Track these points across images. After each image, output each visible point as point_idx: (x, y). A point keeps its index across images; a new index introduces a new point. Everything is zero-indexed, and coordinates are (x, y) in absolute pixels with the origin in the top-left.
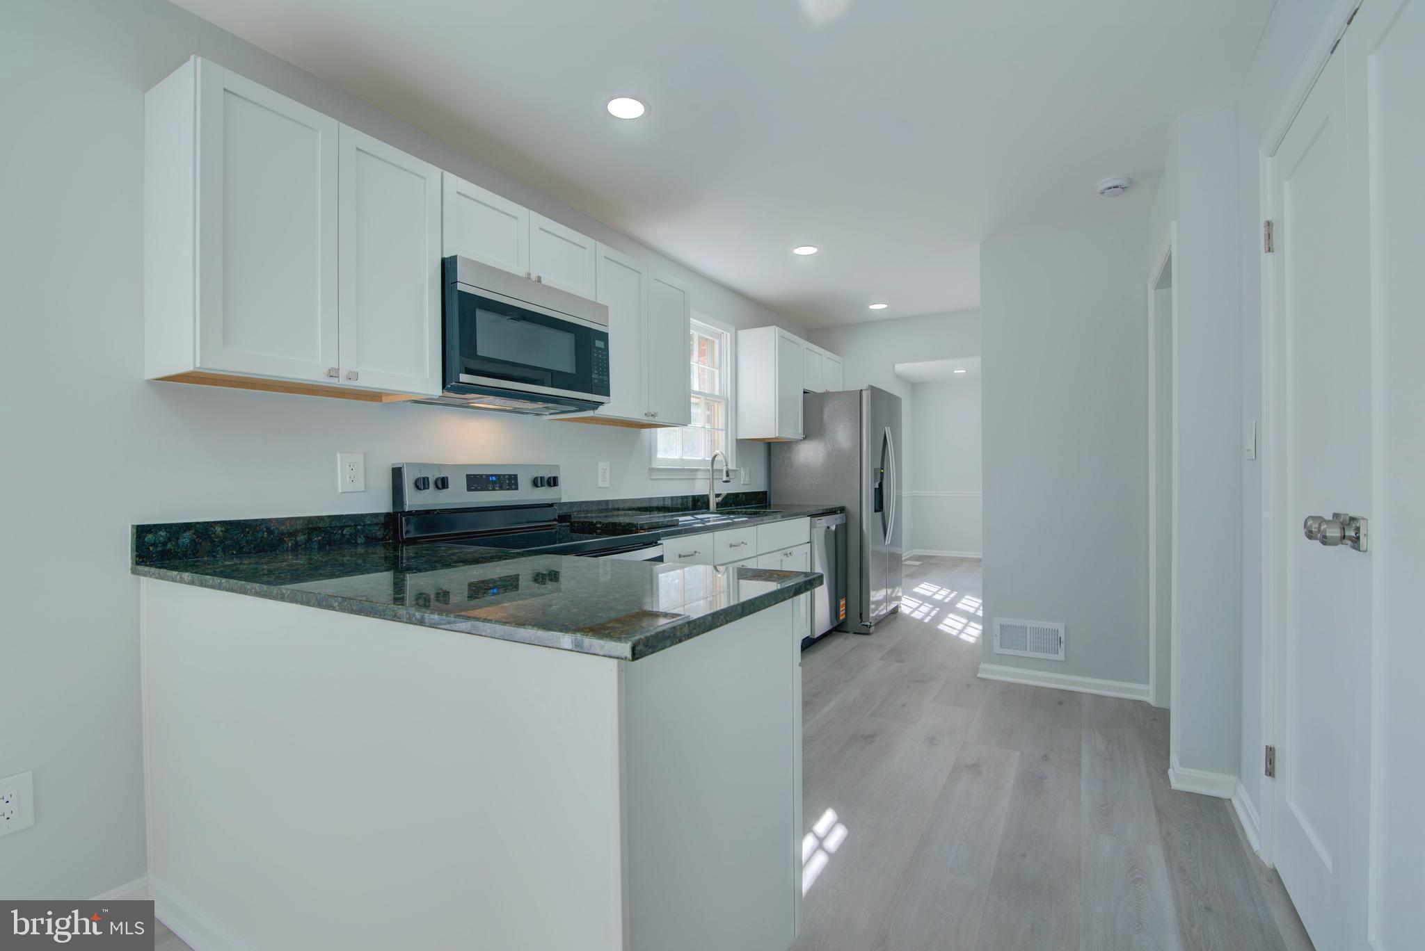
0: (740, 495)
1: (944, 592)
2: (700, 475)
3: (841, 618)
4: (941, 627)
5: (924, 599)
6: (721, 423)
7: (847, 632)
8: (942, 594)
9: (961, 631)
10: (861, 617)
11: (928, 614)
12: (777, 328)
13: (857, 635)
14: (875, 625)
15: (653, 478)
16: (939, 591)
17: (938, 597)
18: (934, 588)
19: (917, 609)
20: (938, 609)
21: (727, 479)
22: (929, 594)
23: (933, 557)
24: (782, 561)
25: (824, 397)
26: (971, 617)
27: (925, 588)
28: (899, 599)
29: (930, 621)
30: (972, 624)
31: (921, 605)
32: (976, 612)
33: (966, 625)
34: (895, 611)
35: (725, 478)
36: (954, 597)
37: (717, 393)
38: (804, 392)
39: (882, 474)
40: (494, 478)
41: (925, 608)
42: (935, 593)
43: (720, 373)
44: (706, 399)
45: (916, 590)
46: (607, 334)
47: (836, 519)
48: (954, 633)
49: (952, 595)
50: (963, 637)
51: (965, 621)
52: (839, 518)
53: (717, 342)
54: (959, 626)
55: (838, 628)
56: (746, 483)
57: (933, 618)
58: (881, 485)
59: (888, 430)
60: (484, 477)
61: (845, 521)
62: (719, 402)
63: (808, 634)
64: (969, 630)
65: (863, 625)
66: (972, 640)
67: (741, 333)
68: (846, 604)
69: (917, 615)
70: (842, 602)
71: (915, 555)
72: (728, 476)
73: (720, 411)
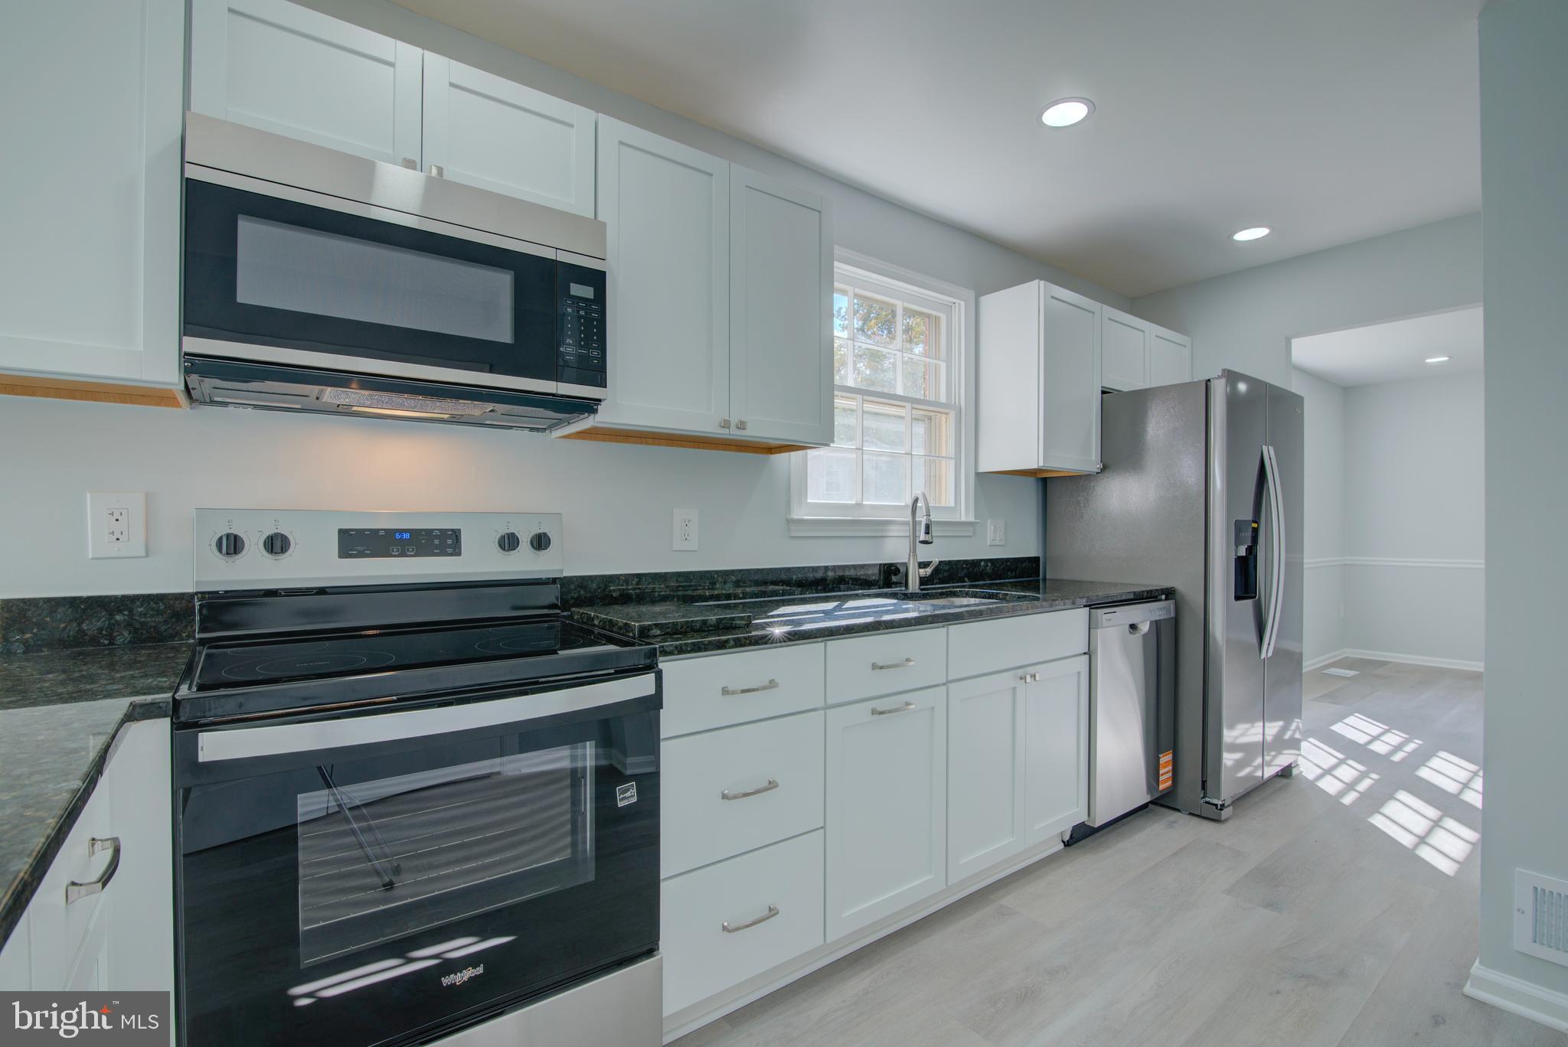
0: (982, 563)
1: (1394, 738)
2: (894, 531)
3: (1161, 787)
4: (1377, 821)
5: (1352, 750)
6: (948, 447)
7: (1179, 810)
8: (1388, 742)
9: (1422, 840)
10: (1204, 787)
11: (1350, 787)
12: (1042, 283)
13: (1195, 820)
14: (1233, 803)
15: (794, 534)
16: (1382, 734)
17: (1379, 747)
18: (1374, 729)
19: (1328, 772)
20: (1375, 776)
21: (928, 538)
22: (1362, 739)
23: (1384, 663)
24: (1014, 688)
25: (1139, 400)
26: (1447, 804)
27: (1357, 728)
28: (1294, 744)
29: (1355, 803)
30: (1450, 823)
31: (1341, 762)
32: (1461, 792)
33: (1436, 824)
34: (1286, 773)
35: (923, 537)
36: (1414, 751)
37: (943, 399)
38: (1103, 392)
39: (1255, 531)
40: (406, 536)
41: (1347, 772)
42: (1375, 738)
43: (947, 366)
44: (913, 408)
45: (1338, 728)
46: (605, 272)
47: (1150, 611)
48: (1407, 840)
49: (1410, 747)
50: (1425, 853)
51: (1433, 813)
52: (1160, 609)
53: (943, 317)
54: (1420, 826)
55: (1161, 802)
56: (997, 542)
57: (1363, 795)
58: (1252, 550)
59: (1269, 452)
60: (382, 533)
61: (1173, 615)
62: (947, 414)
63: (1082, 817)
64: (1440, 838)
65: (1207, 803)
66: (1446, 867)
67: (989, 301)
68: (1175, 763)
69: (1330, 785)
70: (1166, 758)
71: (1347, 657)
72: (927, 532)
73: (947, 426)
